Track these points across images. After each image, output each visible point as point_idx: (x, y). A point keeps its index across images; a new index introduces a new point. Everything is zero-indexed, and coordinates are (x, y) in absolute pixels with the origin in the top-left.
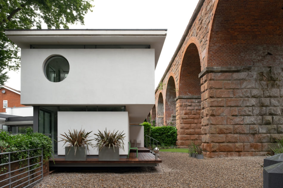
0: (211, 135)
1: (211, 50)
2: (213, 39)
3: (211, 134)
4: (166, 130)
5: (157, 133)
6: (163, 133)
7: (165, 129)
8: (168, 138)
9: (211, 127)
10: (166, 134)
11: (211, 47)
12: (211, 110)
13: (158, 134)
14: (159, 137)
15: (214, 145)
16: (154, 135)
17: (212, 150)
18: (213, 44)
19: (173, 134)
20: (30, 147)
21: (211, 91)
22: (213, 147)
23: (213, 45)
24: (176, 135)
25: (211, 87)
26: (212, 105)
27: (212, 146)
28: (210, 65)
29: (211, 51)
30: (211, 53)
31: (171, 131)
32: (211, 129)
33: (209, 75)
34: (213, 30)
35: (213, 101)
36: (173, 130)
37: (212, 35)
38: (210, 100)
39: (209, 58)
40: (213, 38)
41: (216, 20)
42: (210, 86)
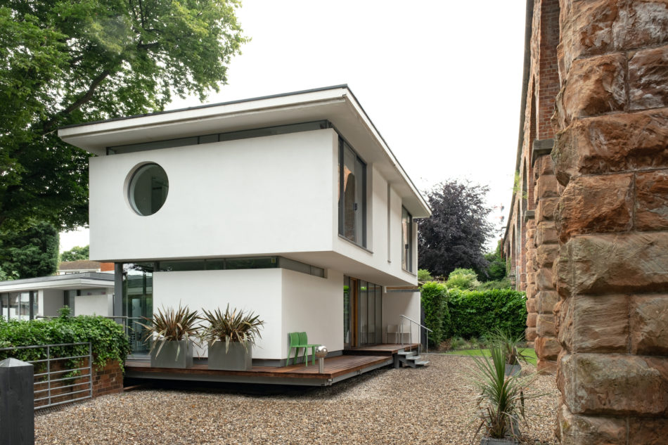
0: (544, 315)
1: (548, 95)
2: (551, 67)
3: (546, 312)
4: (498, 301)
5: (472, 308)
6: (487, 309)
7: (495, 298)
8: (501, 321)
9: (544, 295)
10: (497, 310)
11: (547, 87)
12: (545, 251)
13: (474, 311)
14: (478, 317)
15: (550, 341)
16: (462, 312)
17: (546, 355)
18: (551, 79)
19: (514, 310)
20: (50, 342)
21: (547, 203)
22: (547, 347)
23: (551, 82)
24: (522, 314)
25: (546, 192)
26: (549, 239)
27: (544, 345)
28: (546, 134)
29: (546, 98)
30: (549, 102)
31: (511, 303)
32: (545, 302)
33: (543, 160)
34: (547, 43)
35: (550, 229)
36: (515, 301)
37: (546, 56)
38: (543, 227)
39: (544, 116)
40: (549, 63)
41: (550, 18)
42: (545, 189)
